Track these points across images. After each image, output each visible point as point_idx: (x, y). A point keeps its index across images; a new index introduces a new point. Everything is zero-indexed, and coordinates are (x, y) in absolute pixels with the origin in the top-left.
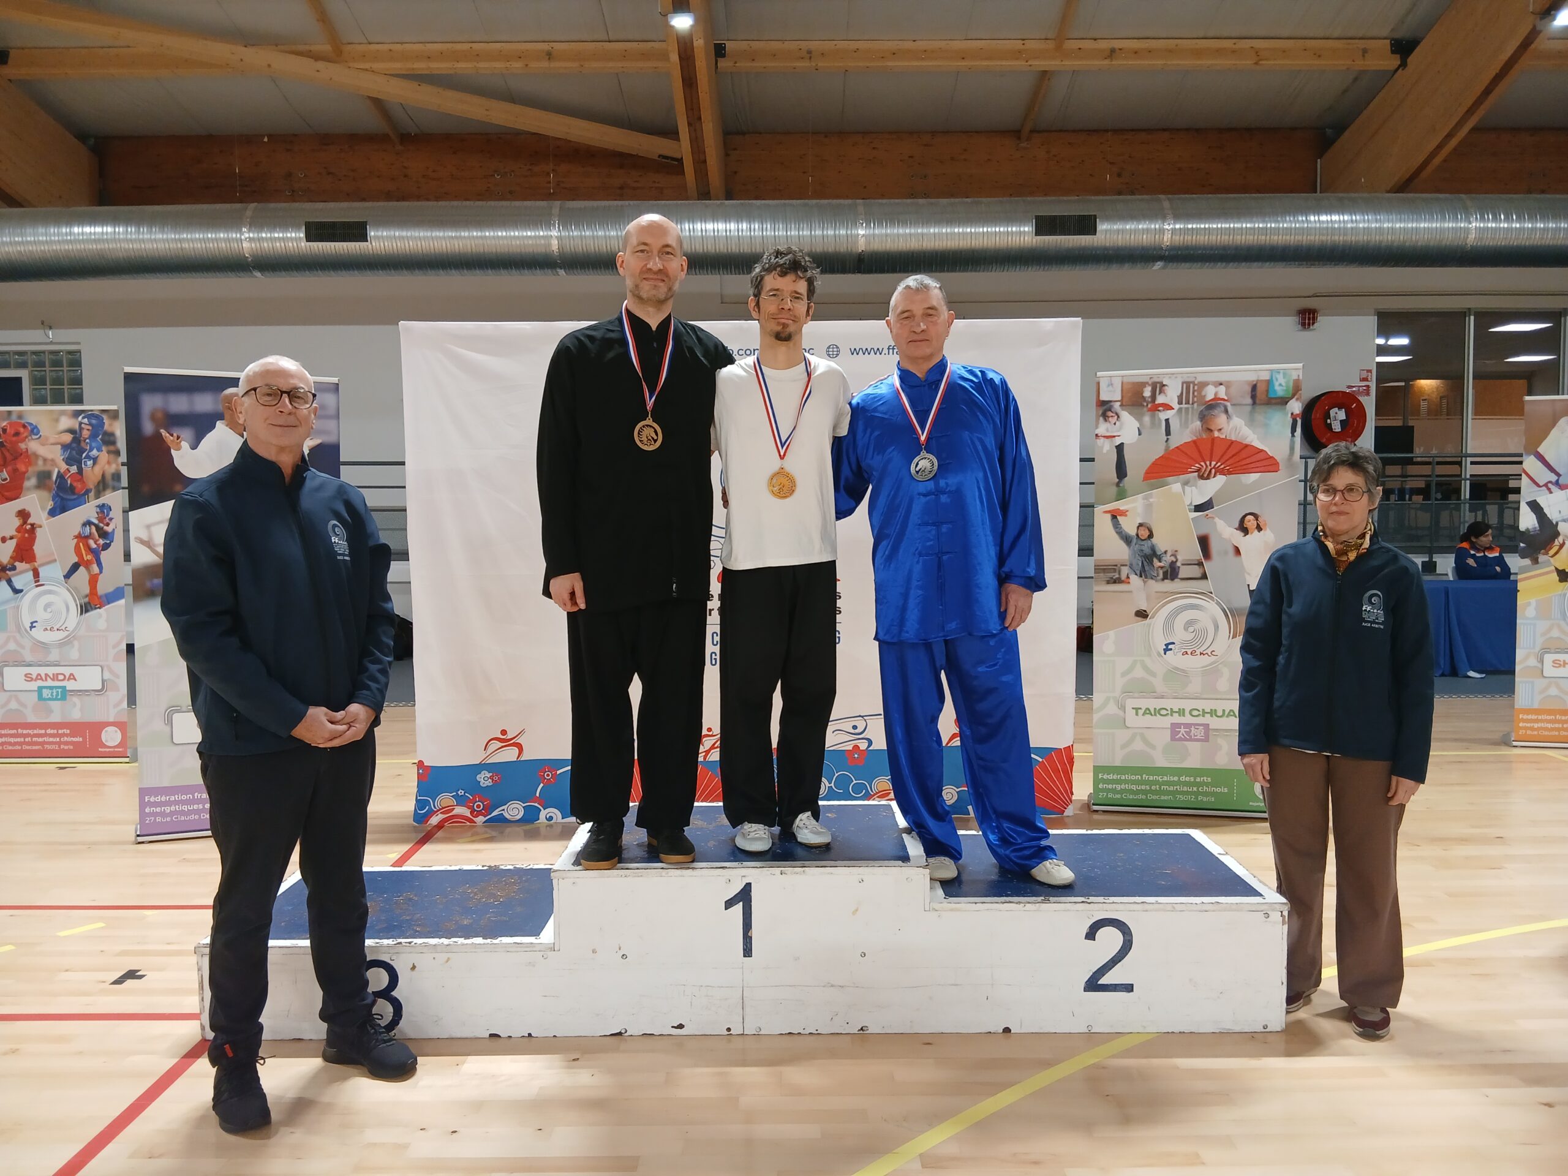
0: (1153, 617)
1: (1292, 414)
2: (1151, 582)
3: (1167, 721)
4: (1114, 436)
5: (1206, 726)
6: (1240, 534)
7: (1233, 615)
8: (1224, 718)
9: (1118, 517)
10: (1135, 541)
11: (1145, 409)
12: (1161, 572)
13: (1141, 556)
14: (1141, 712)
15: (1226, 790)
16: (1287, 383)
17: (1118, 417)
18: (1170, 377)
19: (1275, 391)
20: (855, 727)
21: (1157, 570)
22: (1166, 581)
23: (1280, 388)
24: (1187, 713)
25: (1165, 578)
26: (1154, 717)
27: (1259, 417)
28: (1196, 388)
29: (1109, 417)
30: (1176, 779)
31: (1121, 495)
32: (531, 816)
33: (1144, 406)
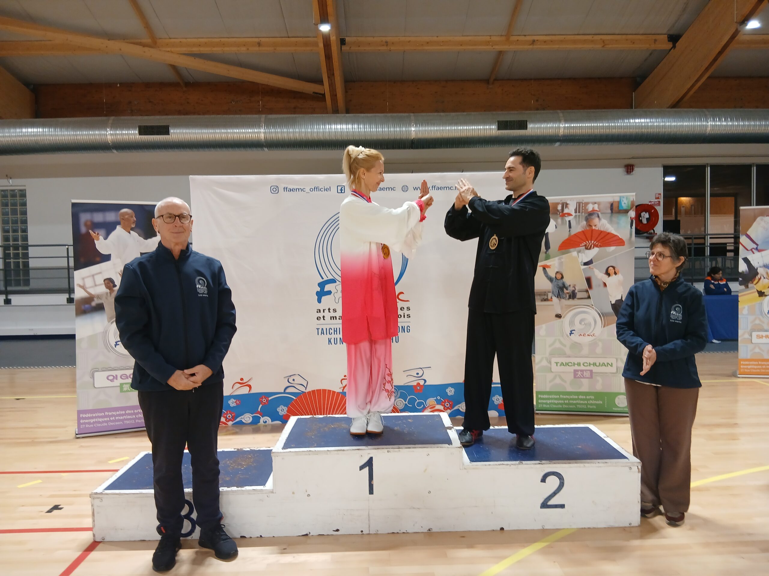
0: (564, 317)
1: (631, 218)
2: (563, 300)
3: (572, 369)
5: (591, 371)
6: (606, 276)
7: (603, 316)
8: (600, 367)
9: (546, 269)
10: (554, 280)
11: (559, 216)
12: (568, 295)
13: (558, 288)
14: (559, 364)
15: (601, 403)
16: (628, 202)
19: (622, 207)
20: (418, 374)
21: (566, 294)
22: (570, 300)
23: (625, 205)
24: (582, 364)
25: (570, 298)
26: (566, 367)
27: (614, 219)
28: (583, 205)
30: (577, 397)
31: (547, 258)
32: (256, 421)
33: (558, 214)
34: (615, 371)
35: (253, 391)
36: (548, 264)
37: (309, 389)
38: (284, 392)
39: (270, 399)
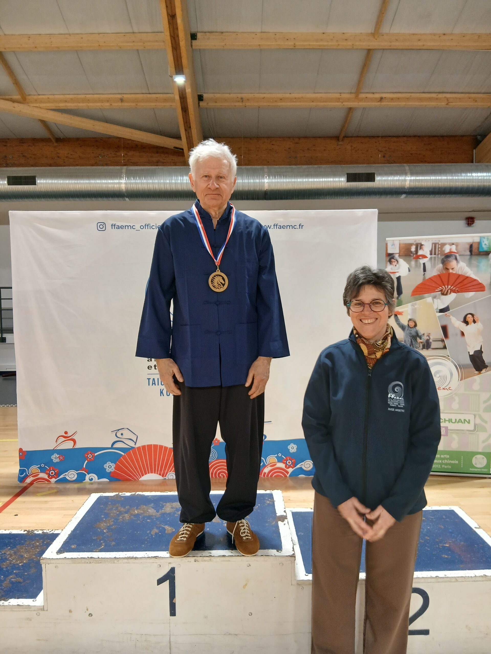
4: (395, 272)
5: (446, 428)
6: (464, 325)
7: (460, 368)
8: (456, 424)
9: (398, 315)
10: (407, 328)
11: (412, 258)
12: (421, 345)
13: (410, 337)
15: (457, 462)
16: (489, 243)
17: (398, 262)
18: (426, 241)
19: (483, 249)
21: (419, 344)
22: (424, 349)
23: (485, 246)
25: (424, 347)
27: (474, 262)
28: (440, 246)
29: (392, 262)
31: (400, 304)
32: (81, 479)
33: (411, 256)
34: (472, 428)
35: (77, 446)
36: (400, 311)
37: (139, 444)
38: (112, 448)
39: (96, 454)
